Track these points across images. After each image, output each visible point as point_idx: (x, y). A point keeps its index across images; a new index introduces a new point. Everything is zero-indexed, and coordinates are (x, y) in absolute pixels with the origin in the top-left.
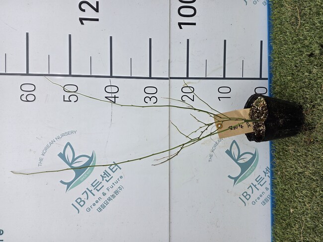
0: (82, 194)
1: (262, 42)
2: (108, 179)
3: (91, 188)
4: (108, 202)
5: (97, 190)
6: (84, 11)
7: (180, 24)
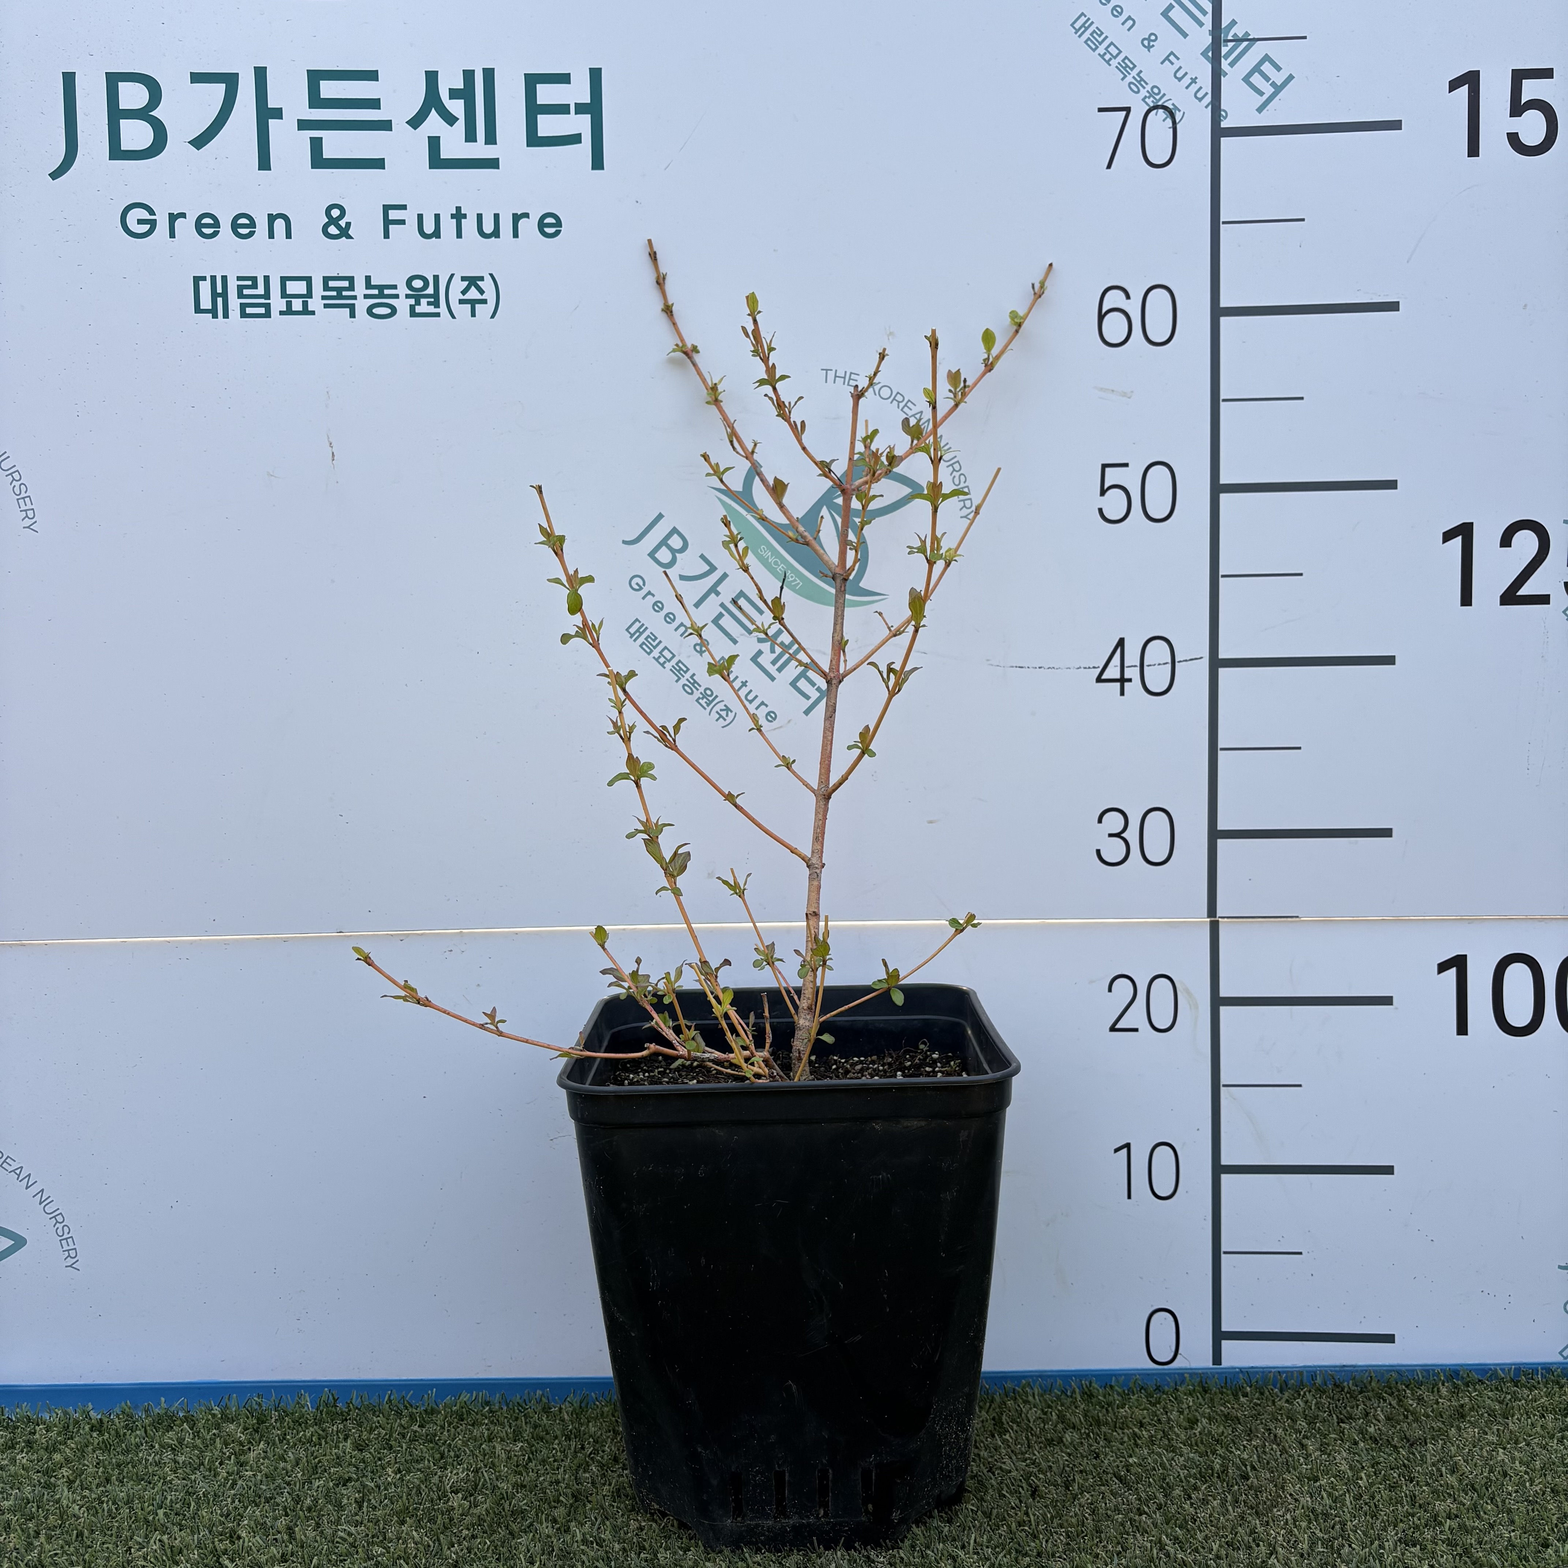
0: (702, 557)
1: (1389, 1339)
2: (766, 660)
3: (727, 592)
4: (668, 666)
5: (721, 615)
6: (1506, 541)
7: (1459, 963)
